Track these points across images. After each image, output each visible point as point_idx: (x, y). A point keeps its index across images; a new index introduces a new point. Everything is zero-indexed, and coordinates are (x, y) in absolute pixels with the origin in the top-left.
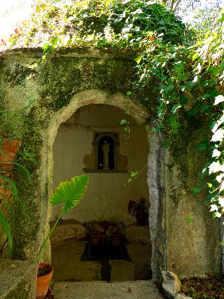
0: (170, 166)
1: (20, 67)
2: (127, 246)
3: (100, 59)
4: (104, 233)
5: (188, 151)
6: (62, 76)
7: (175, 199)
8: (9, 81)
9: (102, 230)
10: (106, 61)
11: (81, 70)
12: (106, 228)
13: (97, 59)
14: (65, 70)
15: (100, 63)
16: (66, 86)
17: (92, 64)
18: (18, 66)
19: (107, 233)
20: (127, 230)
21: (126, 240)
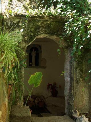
0: (76, 69)
1: (12, 23)
2: (47, 108)
3: (49, 21)
4: (34, 102)
5: (83, 62)
6: (32, 28)
7: (77, 82)
8: (8, 29)
9: (33, 100)
10: (51, 22)
11: (40, 25)
12: (35, 99)
13: (47, 21)
14: (33, 25)
15: (49, 22)
16: (33, 33)
17: (45, 23)
18: (11, 22)
19: (36, 101)
20: (46, 100)
21: (46, 105)
